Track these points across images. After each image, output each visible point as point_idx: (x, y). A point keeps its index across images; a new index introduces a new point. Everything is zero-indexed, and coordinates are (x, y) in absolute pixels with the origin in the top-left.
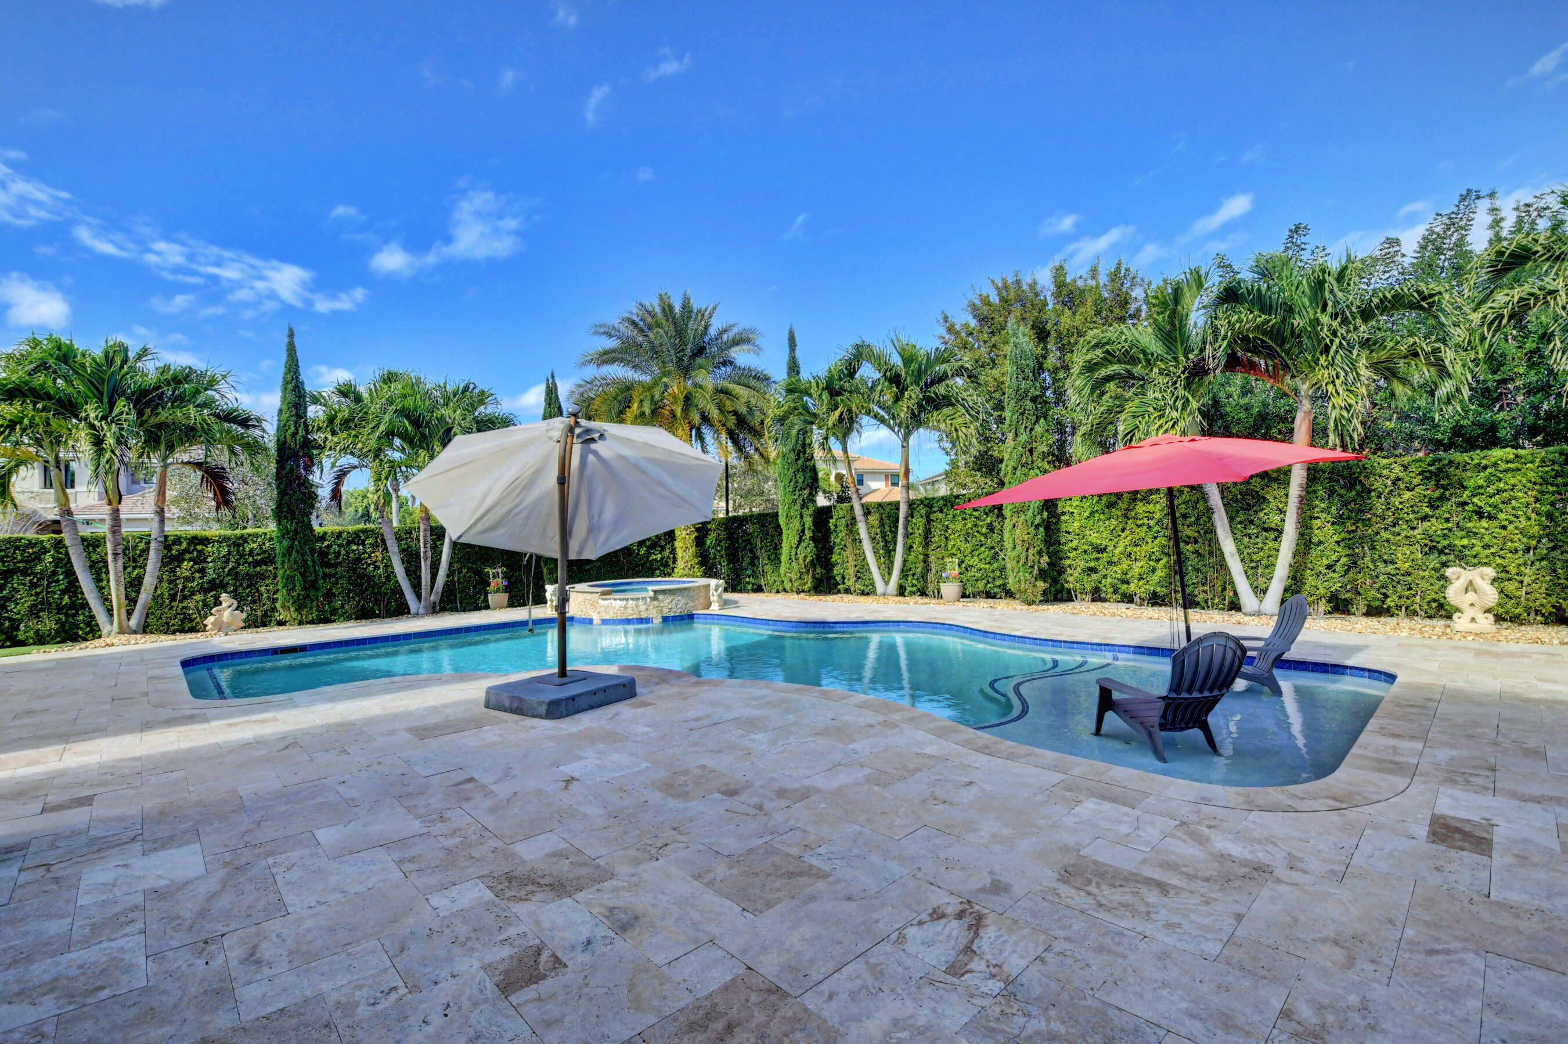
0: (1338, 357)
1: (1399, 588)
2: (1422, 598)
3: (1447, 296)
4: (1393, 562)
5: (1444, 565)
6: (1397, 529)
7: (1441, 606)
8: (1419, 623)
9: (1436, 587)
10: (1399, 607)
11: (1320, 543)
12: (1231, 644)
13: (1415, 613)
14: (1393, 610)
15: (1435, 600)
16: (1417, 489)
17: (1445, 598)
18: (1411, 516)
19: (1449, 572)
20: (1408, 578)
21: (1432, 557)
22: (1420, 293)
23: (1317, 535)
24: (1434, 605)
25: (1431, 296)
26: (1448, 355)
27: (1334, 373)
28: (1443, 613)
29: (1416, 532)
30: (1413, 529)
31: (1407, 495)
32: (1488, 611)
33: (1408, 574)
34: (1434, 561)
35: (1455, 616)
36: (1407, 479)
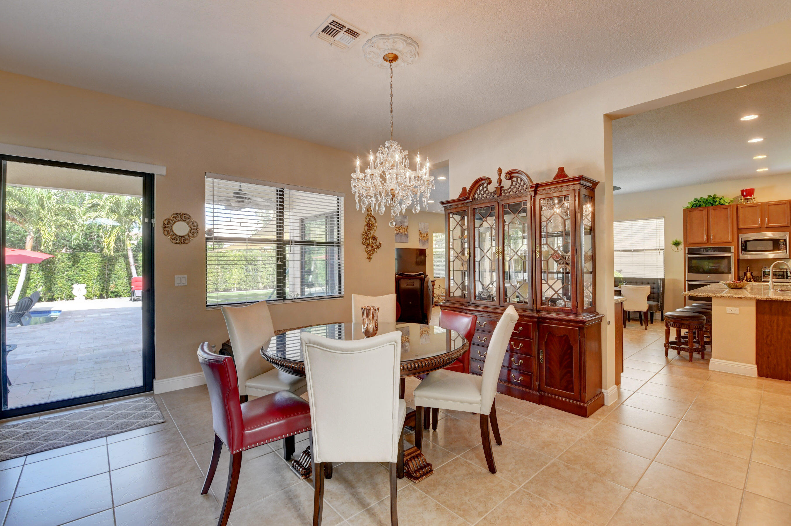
0: (46, 224)
1: (58, 292)
2: (65, 294)
3: (77, 211)
4: (56, 284)
5: (72, 284)
6: (58, 274)
7: (71, 297)
8: (64, 301)
9: (69, 291)
10: (58, 298)
11: (32, 278)
12: (28, 299)
13: (63, 299)
14: (56, 299)
15: (69, 295)
16: (65, 262)
17: (72, 294)
18: (63, 270)
19: (73, 286)
20: (61, 289)
21: (69, 282)
22: (70, 208)
23: (32, 276)
24: (69, 296)
25: (73, 210)
26: (76, 227)
27: (44, 228)
28: (71, 298)
29: (64, 275)
30: (63, 274)
31: (62, 264)
32: (84, 296)
33: (61, 287)
34: (69, 283)
35: (75, 298)
36: (62, 259)
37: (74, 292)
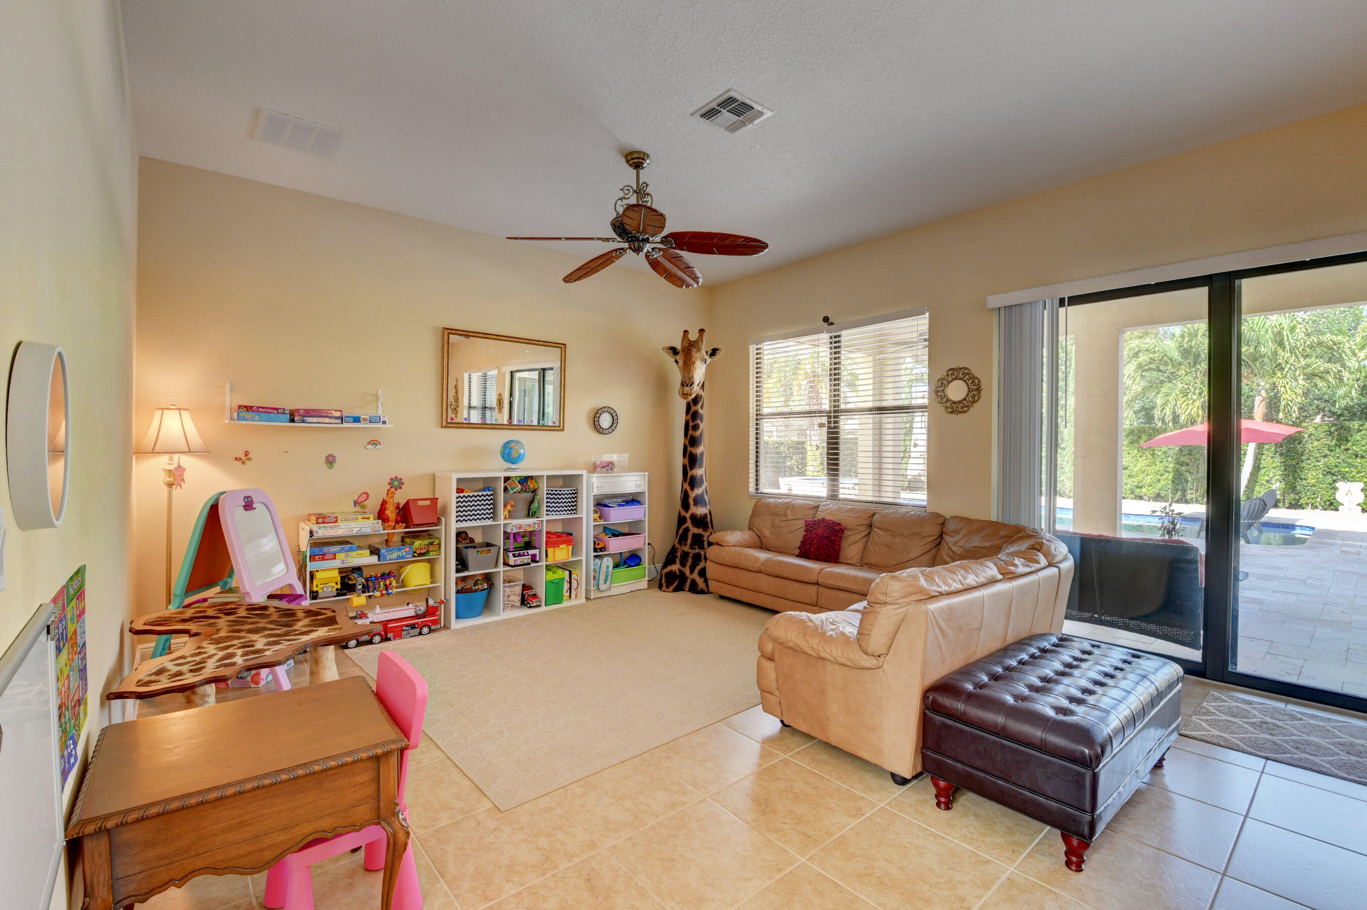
0: (1288, 374)
1: (1308, 493)
2: (1321, 499)
3: (1347, 345)
4: (1305, 479)
5: (1335, 481)
6: (1309, 462)
7: (1331, 504)
8: (1318, 511)
9: (1330, 493)
10: (1307, 504)
11: (1264, 467)
13: (1316, 507)
14: (1304, 505)
15: (1329, 501)
16: (1322, 440)
17: (1335, 499)
18: (1318, 455)
19: (1338, 485)
20: (1314, 488)
21: (1328, 477)
22: (1333, 342)
23: (1263, 463)
24: (1328, 503)
25: (1340, 344)
26: (1346, 374)
27: (1285, 382)
28: (1332, 507)
29: (1320, 463)
30: (1318, 461)
31: (1316, 443)
32: (1359, 505)
33: (1314, 486)
34: (1329, 479)
35: (1340, 508)
36: (1316, 435)
37: (1339, 496)
